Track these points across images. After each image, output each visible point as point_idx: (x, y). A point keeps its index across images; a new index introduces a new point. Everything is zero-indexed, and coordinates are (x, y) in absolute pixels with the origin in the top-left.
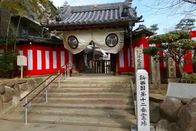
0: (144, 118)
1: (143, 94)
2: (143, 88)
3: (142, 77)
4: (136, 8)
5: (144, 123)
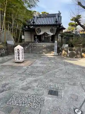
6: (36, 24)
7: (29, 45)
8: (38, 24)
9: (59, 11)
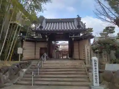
0: (96, 80)
1: (96, 69)
2: (95, 66)
3: (95, 61)
4: (85, 23)
5: (96, 82)
6: (45, 29)
7: (30, 66)
8: (48, 29)
9: (78, 16)
